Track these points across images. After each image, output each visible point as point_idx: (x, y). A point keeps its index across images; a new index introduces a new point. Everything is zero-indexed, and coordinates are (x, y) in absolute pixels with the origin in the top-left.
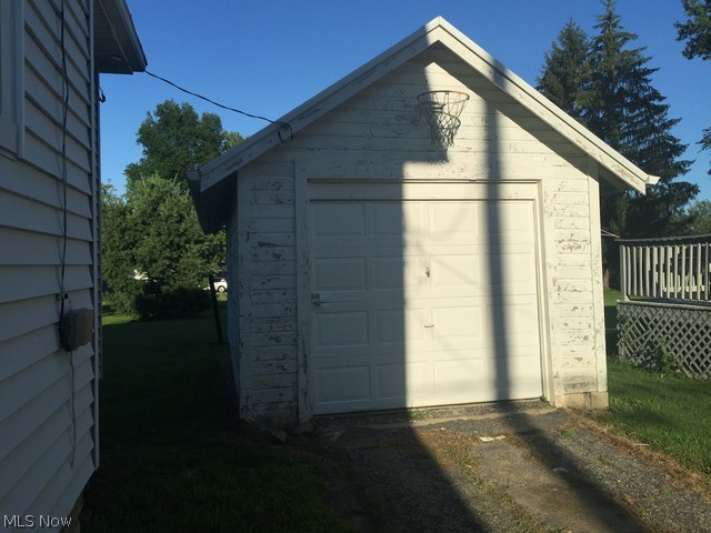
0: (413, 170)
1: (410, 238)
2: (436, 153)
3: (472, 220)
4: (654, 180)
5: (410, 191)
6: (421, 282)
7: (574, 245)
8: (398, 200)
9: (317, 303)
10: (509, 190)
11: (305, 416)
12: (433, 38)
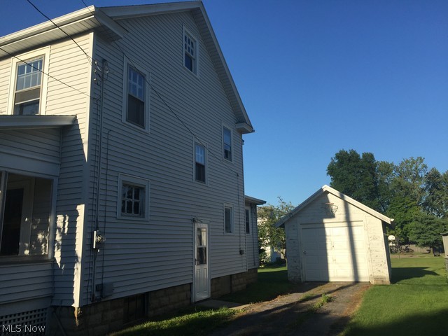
0: (325, 220)
1: (327, 237)
2: (332, 216)
3: (345, 231)
4: (392, 220)
5: (326, 225)
6: (332, 249)
7: (375, 238)
8: (324, 228)
9: (305, 253)
10: (354, 224)
11: (302, 280)
12: (324, 190)
